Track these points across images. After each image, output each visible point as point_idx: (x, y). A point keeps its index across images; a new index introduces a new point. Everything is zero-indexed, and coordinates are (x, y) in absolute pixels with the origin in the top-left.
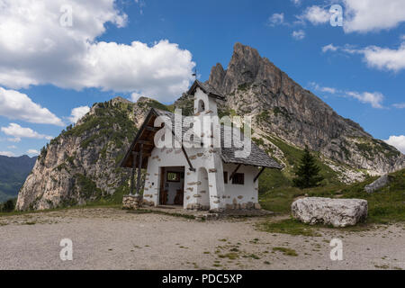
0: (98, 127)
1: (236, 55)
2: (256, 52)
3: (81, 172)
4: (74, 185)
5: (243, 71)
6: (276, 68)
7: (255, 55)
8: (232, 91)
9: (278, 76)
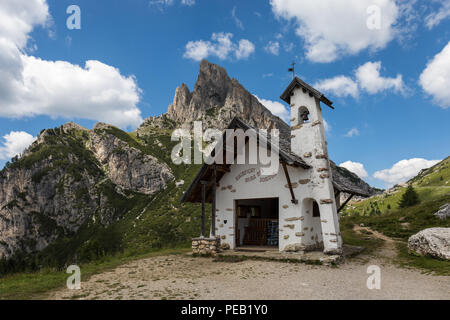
0: (50, 158)
1: (203, 75)
2: (225, 71)
3: (37, 209)
4: (30, 223)
5: (210, 94)
6: (246, 92)
7: (224, 76)
8: (199, 117)
9: (248, 101)
